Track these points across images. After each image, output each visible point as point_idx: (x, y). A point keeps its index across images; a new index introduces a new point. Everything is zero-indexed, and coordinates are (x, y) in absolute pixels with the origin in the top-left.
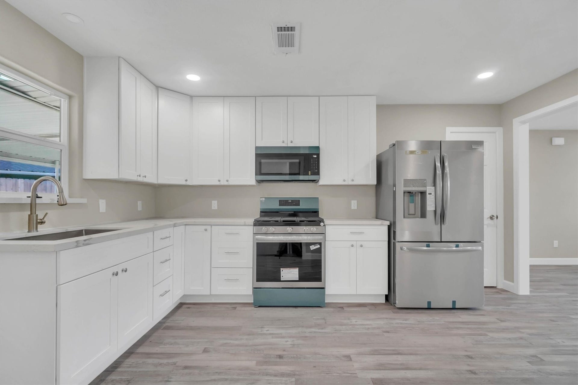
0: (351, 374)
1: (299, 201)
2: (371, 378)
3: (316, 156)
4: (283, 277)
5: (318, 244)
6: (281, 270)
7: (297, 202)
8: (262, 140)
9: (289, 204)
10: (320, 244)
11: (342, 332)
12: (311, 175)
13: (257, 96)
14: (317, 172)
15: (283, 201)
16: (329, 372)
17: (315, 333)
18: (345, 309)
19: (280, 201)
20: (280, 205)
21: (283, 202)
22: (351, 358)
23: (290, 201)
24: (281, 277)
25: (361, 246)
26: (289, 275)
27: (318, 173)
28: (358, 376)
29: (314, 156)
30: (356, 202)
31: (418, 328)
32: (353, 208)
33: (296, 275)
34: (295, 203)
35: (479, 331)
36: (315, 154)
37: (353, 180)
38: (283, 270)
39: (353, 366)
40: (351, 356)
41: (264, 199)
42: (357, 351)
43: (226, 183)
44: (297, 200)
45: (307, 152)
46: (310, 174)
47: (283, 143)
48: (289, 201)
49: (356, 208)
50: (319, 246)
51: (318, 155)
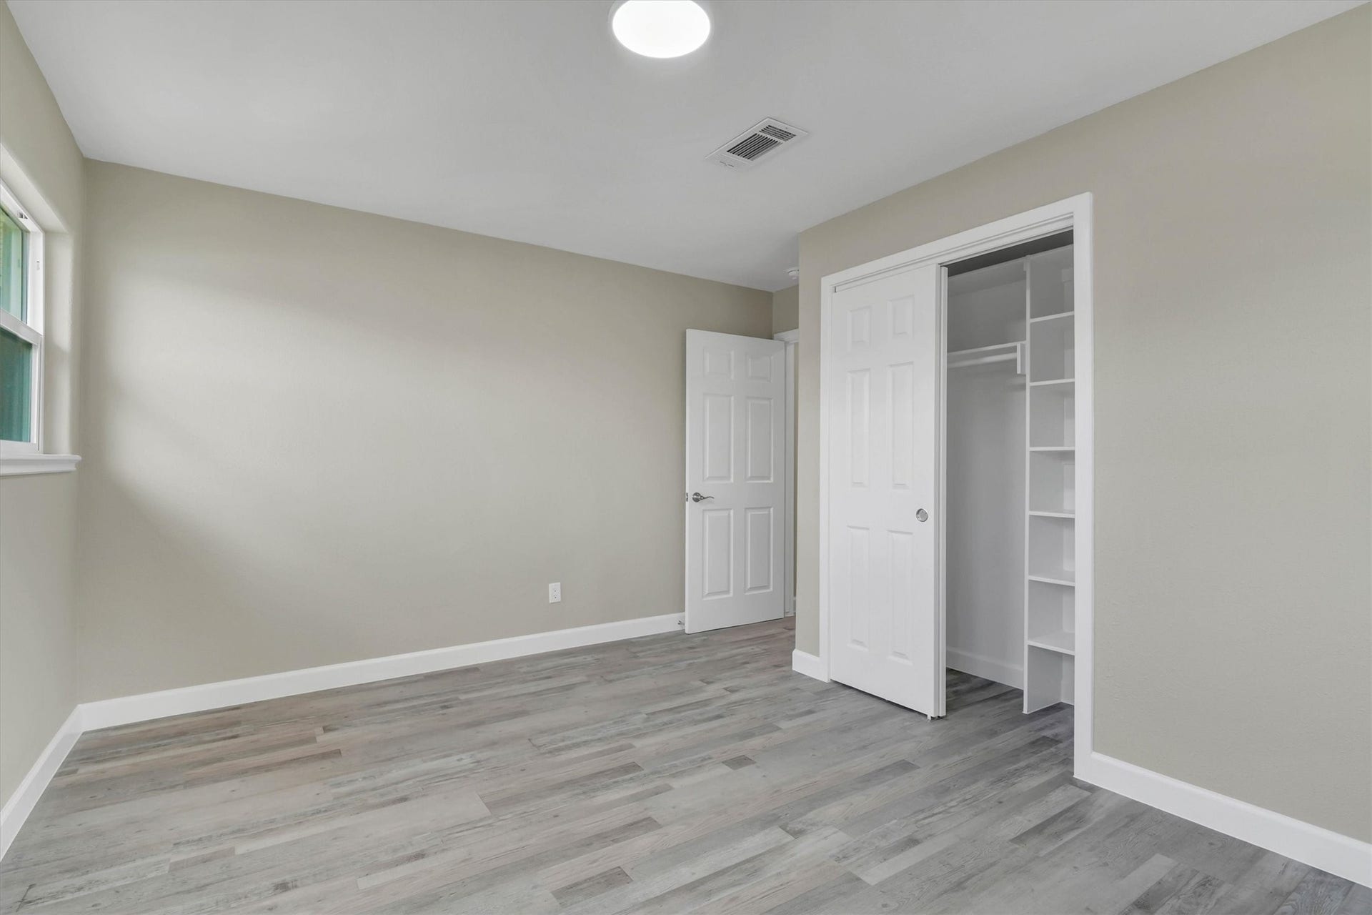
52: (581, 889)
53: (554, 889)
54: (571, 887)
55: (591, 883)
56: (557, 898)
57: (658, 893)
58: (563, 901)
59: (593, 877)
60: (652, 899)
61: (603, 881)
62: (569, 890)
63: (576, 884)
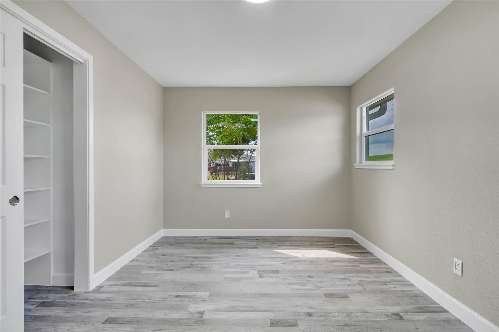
52: (288, 323)
53: (297, 327)
54: (291, 326)
55: (284, 324)
56: (297, 323)
57: (265, 313)
58: (296, 322)
59: (282, 326)
60: (268, 312)
61: (279, 324)
62: (292, 325)
63: (289, 326)
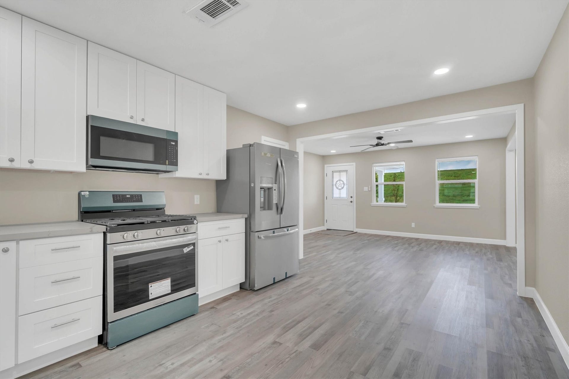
0: (295, 352)
1: (141, 195)
2: (309, 347)
3: (174, 143)
4: (151, 294)
5: (191, 245)
6: (150, 286)
7: (138, 197)
8: (98, 107)
9: (129, 200)
10: (194, 244)
11: (243, 327)
12: (168, 165)
13: (90, 41)
14: (174, 163)
15: (118, 196)
16: (281, 361)
17: (224, 340)
18: (219, 307)
19: (113, 195)
20: (114, 202)
21: (118, 198)
22: (279, 342)
23: (129, 196)
24: (150, 295)
25: (227, 240)
26: (161, 289)
27: (176, 164)
28: (301, 351)
29: (172, 143)
30: (198, 196)
31: (284, 300)
32: (196, 203)
33: (168, 287)
34: (135, 198)
35: (312, 288)
36: (173, 141)
37: (208, 174)
38: (152, 285)
39: (288, 346)
40: (276, 340)
41: (88, 193)
42: (274, 335)
43: (28, 166)
44: (138, 195)
45: (165, 137)
46: (167, 163)
47: (131, 118)
48: (127, 196)
49: (199, 203)
50: (192, 247)
51: (176, 142)
